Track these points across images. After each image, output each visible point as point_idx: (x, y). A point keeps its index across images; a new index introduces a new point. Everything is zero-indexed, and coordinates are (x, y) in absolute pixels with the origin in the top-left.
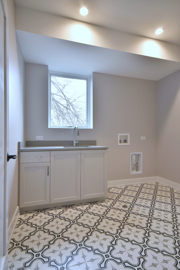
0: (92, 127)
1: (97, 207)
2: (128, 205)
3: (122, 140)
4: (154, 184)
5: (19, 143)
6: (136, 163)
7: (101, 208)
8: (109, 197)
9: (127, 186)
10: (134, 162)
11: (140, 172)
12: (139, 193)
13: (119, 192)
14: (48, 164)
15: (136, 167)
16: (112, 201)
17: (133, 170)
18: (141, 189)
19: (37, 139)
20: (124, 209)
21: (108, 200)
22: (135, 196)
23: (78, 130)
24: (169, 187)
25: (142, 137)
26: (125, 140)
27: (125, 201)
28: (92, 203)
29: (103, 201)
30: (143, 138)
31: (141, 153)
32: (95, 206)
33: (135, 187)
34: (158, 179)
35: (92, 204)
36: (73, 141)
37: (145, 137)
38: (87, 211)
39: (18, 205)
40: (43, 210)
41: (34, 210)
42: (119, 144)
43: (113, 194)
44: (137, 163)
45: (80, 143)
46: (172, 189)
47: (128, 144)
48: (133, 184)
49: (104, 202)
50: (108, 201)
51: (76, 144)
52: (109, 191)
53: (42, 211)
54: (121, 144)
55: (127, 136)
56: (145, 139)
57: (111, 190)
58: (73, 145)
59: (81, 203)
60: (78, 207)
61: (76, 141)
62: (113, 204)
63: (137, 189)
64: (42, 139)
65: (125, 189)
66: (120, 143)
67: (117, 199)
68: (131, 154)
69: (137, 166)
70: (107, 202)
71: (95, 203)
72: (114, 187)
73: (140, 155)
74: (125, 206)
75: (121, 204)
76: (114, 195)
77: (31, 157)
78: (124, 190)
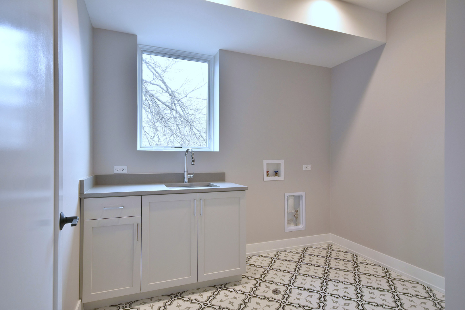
0: (217, 149)
1: (228, 296)
2: (282, 289)
3: (271, 172)
4: (325, 246)
5: (81, 183)
6: (294, 210)
7: (234, 297)
8: (248, 275)
9: (279, 253)
10: (291, 210)
11: (300, 227)
12: (299, 264)
13: (266, 264)
14: (138, 220)
15: (295, 218)
16: (254, 282)
17: (288, 223)
18: (302, 257)
19: (116, 172)
20: (274, 296)
21: (246, 280)
22: (293, 270)
23: (193, 154)
24: (349, 252)
25: (304, 166)
26: (276, 172)
27: (276, 281)
28: (218, 287)
29: (237, 282)
30: (306, 167)
31: (303, 194)
32: (223, 292)
33: (292, 254)
34: (331, 238)
35: (218, 289)
36: (184, 174)
37: (310, 166)
38: (209, 303)
39: (79, 299)
40: (128, 305)
41: (110, 306)
42: (266, 178)
43: (255, 268)
44: (296, 212)
45: (196, 179)
46: (354, 256)
47: (282, 177)
48: (289, 248)
49: (240, 284)
50: (247, 283)
51: (189, 179)
52: (248, 262)
53: (126, 307)
54: (268, 178)
55: (279, 164)
56: (310, 169)
57: (251, 261)
58: (183, 182)
59: (199, 289)
60: (193, 297)
61: (189, 174)
62: (256, 287)
63: (297, 258)
64: (125, 172)
65: (276, 257)
66: (267, 176)
67: (262, 278)
68: (286, 195)
69: (296, 216)
70: (245, 285)
71: (223, 286)
72: (257, 255)
73: (302, 196)
74: (276, 292)
75: (269, 287)
76: (257, 270)
77: (105, 209)
78: (274, 260)
